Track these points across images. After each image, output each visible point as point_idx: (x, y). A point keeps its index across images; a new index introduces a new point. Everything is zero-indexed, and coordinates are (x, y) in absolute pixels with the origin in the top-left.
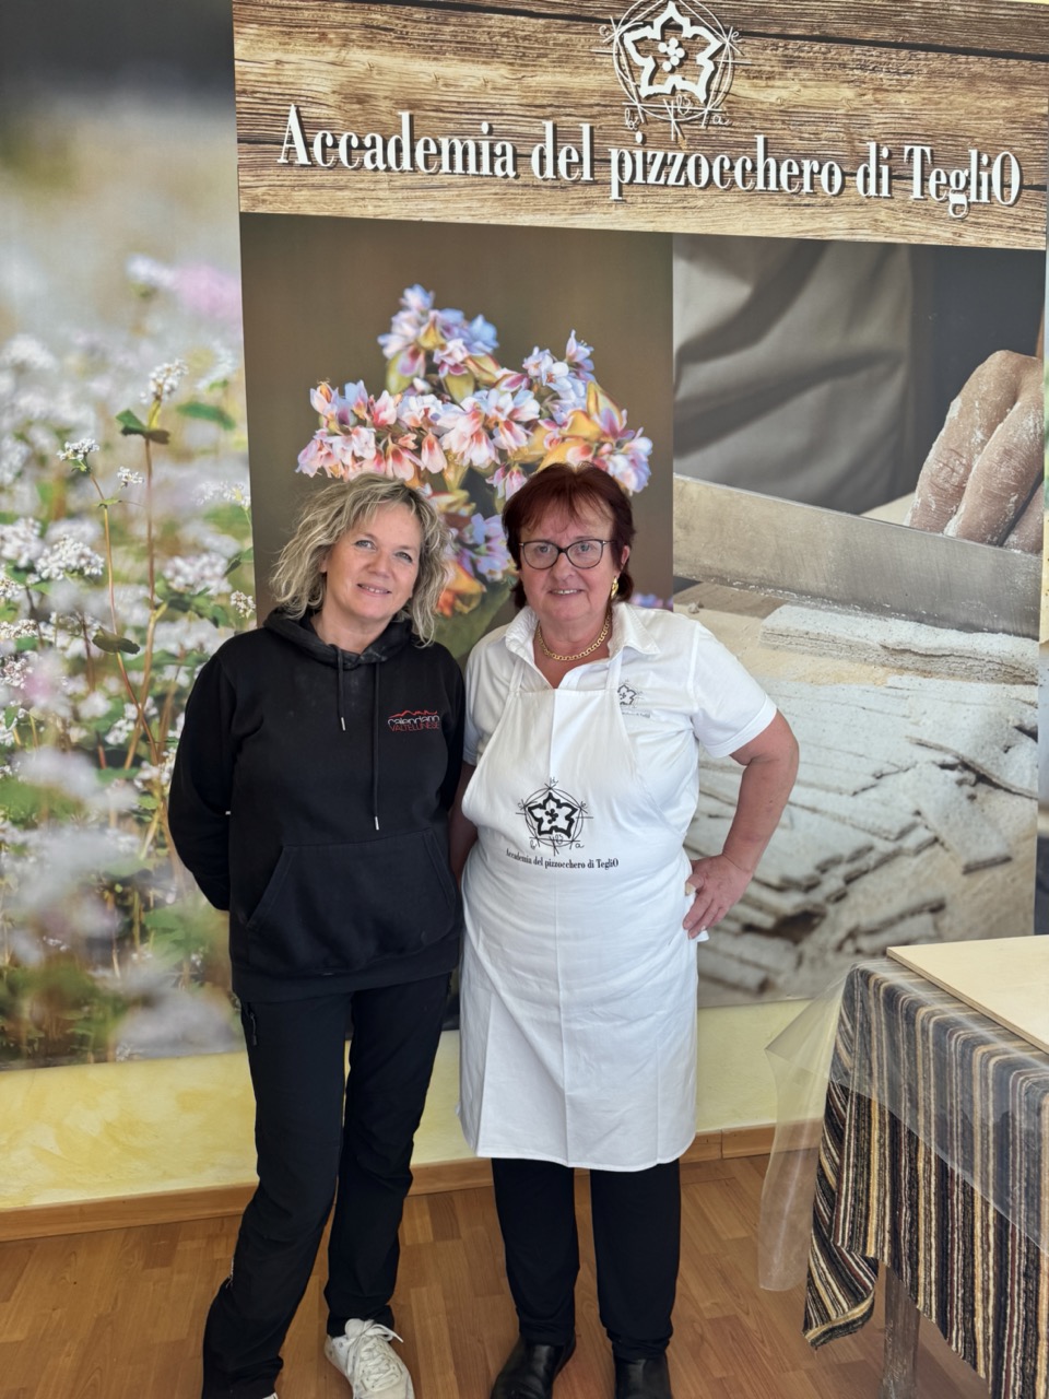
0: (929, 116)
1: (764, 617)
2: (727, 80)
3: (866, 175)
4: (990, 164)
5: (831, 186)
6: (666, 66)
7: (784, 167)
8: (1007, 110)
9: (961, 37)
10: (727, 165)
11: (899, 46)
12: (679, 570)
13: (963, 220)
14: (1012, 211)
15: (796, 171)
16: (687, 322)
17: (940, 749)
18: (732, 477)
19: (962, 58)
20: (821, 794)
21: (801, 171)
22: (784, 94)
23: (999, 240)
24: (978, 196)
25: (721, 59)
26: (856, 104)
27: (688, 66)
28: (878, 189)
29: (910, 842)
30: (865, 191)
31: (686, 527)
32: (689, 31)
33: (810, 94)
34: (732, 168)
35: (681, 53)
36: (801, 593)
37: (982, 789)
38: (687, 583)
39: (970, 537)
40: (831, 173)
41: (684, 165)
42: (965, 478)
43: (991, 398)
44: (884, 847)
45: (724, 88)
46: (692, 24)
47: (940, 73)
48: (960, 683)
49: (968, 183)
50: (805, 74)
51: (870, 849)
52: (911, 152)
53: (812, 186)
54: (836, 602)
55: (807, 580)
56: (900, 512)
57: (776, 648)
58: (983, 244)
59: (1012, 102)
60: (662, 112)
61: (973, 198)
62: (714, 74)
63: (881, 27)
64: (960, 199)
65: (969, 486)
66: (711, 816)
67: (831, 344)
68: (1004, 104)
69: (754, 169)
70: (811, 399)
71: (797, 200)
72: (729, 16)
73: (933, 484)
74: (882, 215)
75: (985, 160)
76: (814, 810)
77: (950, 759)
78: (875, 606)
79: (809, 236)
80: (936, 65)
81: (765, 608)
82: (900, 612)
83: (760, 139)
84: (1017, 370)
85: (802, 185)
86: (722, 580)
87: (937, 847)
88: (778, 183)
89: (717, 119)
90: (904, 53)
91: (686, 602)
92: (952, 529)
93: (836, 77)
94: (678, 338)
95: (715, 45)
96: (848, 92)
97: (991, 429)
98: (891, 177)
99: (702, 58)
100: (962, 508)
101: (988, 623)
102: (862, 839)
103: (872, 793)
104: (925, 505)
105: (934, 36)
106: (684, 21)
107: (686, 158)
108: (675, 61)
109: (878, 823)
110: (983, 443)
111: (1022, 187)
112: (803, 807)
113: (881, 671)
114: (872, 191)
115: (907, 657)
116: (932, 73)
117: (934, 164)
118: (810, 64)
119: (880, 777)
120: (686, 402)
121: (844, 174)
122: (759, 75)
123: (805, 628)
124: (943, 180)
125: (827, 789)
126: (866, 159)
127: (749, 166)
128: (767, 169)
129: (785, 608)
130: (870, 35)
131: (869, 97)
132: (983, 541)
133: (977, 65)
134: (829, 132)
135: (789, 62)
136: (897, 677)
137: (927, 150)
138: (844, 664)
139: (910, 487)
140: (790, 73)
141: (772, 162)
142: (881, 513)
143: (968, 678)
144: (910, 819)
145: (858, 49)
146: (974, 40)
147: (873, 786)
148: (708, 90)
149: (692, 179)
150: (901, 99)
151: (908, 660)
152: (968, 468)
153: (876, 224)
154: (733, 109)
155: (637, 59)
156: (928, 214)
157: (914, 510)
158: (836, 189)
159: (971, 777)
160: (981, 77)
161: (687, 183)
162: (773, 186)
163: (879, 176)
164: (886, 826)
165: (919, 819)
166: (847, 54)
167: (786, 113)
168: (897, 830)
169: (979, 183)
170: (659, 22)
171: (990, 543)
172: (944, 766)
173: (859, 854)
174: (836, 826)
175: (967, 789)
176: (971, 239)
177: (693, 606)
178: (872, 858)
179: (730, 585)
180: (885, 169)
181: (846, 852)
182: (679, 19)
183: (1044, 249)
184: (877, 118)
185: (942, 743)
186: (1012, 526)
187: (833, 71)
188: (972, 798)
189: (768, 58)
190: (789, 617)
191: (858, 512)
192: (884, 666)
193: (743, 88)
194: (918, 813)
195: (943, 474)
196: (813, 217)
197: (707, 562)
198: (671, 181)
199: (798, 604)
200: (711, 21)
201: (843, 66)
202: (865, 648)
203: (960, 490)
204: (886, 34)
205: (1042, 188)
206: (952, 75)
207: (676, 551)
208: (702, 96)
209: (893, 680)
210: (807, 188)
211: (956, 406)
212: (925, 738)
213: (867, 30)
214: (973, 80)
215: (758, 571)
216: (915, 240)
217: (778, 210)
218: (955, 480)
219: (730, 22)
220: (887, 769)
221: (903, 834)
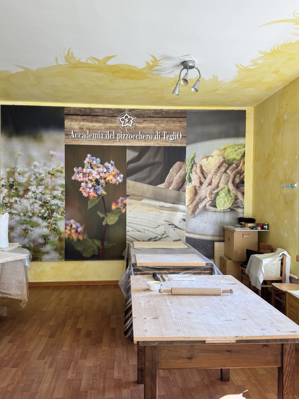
0: (167, 127)
1: (140, 201)
2: (135, 124)
3: (156, 136)
4: (177, 134)
5: (151, 138)
6: (126, 122)
7: (144, 136)
8: (179, 126)
9: (172, 115)
10: (135, 136)
11: (162, 117)
12: (127, 194)
13: (172, 142)
14: (180, 141)
15: (145, 136)
16: (128, 159)
17: (169, 222)
18: (136, 180)
19: (172, 118)
20: (149, 228)
21: (146, 136)
22: (144, 125)
23: (178, 145)
24: (175, 139)
25: (134, 121)
26: (155, 126)
27: (129, 122)
28: (158, 138)
29: (164, 236)
30: (156, 139)
31: (128, 187)
32: (129, 117)
33: (147, 125)
34: (136, 136)
35: (128, 120)
36: (146, 198)
37: (176, 229)
38: (128, 196)
39: (174, 190)
40: (151, 136)
41: (128, 136)
42: (173, 181)
43: (177, 169)
44: (159, 237)
45: (134, 125)
46: (130, 116)
47: (168, 121)
48: (172, 212)
49: (173, 137)
50: (147, 122)
51: (157, 237)
52: (164, 133)
53: (148, 138)
54: (152, 199)
55: (147, 195)
56: (162, 186)
57: (142, 206)
58: (175, 146)
59: (180, 124)
60: (125, 129)
61: (174, 139)
62: (133, 123)
63: (159, 115)
64: (172, 139)
65: (173, 182)
66: (132, 231)
67: (151, 161)
68: (179, 125)
69: (139, 136)
70: (148, 169)
71: (146, 140)
72: (135, 115)
73: (167, 182)
74: (159, 142)
75: (176, 133)
76: (148, 231)
77: (170, 224)
78: (157, 200)
79: (147, 146)
80: (168, 120)
81: (141, 200)
82: (162, 201)
83: (140, 132)
84: (181, 164)
85: (146, 138)
86: (134, 195)
87: (168, 237)
88: (143, 138)
89: (133, 129)
90: (163, 118)
91: (128, 198)
92: (170, 188)
93: (152, 123)
94: (127, 161)
95: (133, 119)
96: (153, 125)
97: (177, 173)
98: (160, 137)
99: (131, 121)
100: (172, 185)
101: (177, 203)
102: (156, 235)
103: (158, 228)
104: (166, 185)
105: (167, 116)
106: (129, 116)
107: (129, 135)
108: (127, 122)
109: (159, 233)
110: (176, 175)
111: (182, 137)
112: (147, 230)
113: (159, 210)
114: (157, 139)
115: (163, 207)
116: (167, 121)
117: (167, 134)
118: (148, 121)
119: (159, 226)
120: (128, 170)
121: (153, 136)
122: (140, 123)
123: (147, 203)
124: (169, 136)
125: (150, 227)
126: (156, 134)
127: (138, 136)
128: (141, 136)
129: (144, 200)
130: (157, 116)
131: (157, 125)
132: (176, 190)
133: (174, 119)
134: (151, 130)
135: (144, 121)
136: (162, 211)
137: (166, 132)
138: (153, 209)
139: (164, 182)
140: (145, 122)
141: (142, 135)
142: (159, 186)
143: (173, 211)
144: (164, 233)
145: (155, 118)
146: (174, 116)
147: (158, 227)
148: (132, 125)
149: (129, 138)
150: (162, 125)
151: (163, 208)
152: (173, 179)
153: (158, 143)
154: (136, 128)
155: (121, 122)
156: (167, 142)
157: (164, 186)
158: (152, 139)
159: (174, 227)
160: (175, 121)
161: (129, 139)
162: (142, 139)
163: (158, 136)
164: (160, 234)
165: (165, 233)
166: (153, 119)
167: (144, 128)
168: (162, 234)
169: (175, 137)
170: (125, 116)
171: (177, 191)
172: (169, 225)
173: (155, 238)
174: (152, 233)
175: (174, 228)
176: (173, 145)
177: (130, 199)
178: (158, 238)
179: (135, 196)
180: (159, 135)
181: (153, 237)
182: (128, 116)
183: (185, 146)
184: (158, 128)
185: (169, 221)
186: (181, 188)
187: (151, 122)
188: (174, 230)
189: (141, 120)
190: (144, 201)
191: (155, 186)
192: (159, 209)
193: (137, 125)
194: (165, 232)
195: (169, 180)
196: (148, 143)
197: (132, 193)
198: (126, 138)
199: (146, 199)
200: (133, 116)
201: (153, 121)
202: (157, 206)
203: (172, 182)
204: (160, 116)
205: (186, 137)
206: (170, 121)
207: (127, 191)
208: (131, 126)
209: (161, 211)
210: (147, 139)
211: (171, 170)
212: (166, 220)
213: (157, 115)
214: (174, 122)
215: (139, 194)
216: (164, 146)
217: (143, 142)
218: (171, 181)
219: (136, 116)
220: (160, 225)
221: (163, 235)
